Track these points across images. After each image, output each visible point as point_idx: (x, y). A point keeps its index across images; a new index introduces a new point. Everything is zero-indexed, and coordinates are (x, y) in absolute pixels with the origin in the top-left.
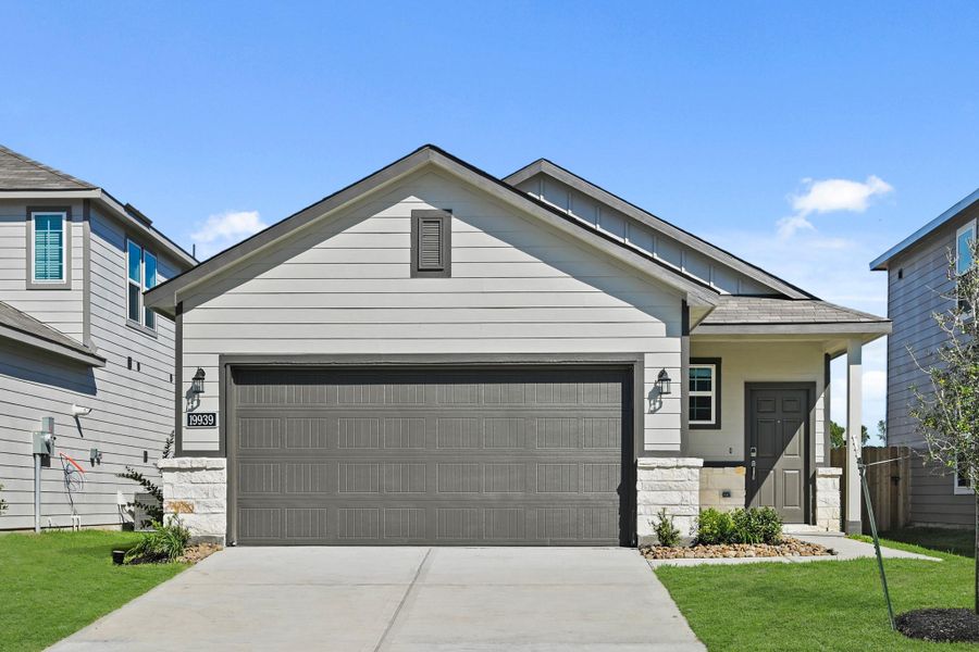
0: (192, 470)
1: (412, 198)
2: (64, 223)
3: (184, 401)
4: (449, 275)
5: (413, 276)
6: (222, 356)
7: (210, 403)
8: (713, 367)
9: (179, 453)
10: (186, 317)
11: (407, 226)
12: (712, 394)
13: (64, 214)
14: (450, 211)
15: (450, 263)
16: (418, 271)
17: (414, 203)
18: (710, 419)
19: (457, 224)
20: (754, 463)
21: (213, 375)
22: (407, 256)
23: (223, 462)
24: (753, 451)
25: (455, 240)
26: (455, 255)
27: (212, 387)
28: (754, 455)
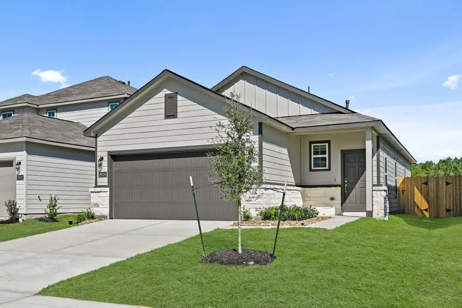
0: (99, 192)
1: (165, 90)
2: (55, 113)
3: (98, 168)
4: (176, 117)
5: (165, 119)
6: (108, 152)
7: (105, 169)
8: (327, 144)
9: (96, 186)
10: (98, 139)
11: (163, 100)
12: (327, 156)
13: (55, 111)
14: (177, 93)
15: (177, 112)
16: (167, 116)
17: (166, 91)
18: (326, 167)
19: (179, 98)
20: (346, 185)
21: (106, 159)
22: (163, 111)
23: (108, 189)
24: (346, 180)
25: (179, 104)
26: (179, 110)
27: (105, 163)
28: (346, 181)
